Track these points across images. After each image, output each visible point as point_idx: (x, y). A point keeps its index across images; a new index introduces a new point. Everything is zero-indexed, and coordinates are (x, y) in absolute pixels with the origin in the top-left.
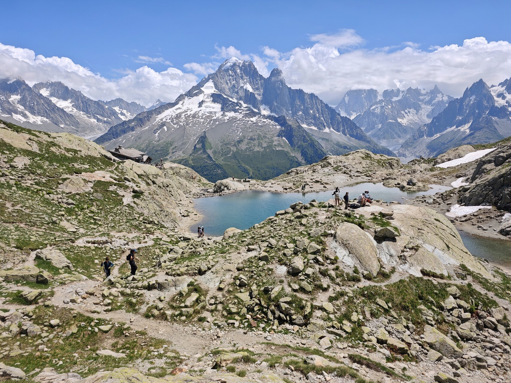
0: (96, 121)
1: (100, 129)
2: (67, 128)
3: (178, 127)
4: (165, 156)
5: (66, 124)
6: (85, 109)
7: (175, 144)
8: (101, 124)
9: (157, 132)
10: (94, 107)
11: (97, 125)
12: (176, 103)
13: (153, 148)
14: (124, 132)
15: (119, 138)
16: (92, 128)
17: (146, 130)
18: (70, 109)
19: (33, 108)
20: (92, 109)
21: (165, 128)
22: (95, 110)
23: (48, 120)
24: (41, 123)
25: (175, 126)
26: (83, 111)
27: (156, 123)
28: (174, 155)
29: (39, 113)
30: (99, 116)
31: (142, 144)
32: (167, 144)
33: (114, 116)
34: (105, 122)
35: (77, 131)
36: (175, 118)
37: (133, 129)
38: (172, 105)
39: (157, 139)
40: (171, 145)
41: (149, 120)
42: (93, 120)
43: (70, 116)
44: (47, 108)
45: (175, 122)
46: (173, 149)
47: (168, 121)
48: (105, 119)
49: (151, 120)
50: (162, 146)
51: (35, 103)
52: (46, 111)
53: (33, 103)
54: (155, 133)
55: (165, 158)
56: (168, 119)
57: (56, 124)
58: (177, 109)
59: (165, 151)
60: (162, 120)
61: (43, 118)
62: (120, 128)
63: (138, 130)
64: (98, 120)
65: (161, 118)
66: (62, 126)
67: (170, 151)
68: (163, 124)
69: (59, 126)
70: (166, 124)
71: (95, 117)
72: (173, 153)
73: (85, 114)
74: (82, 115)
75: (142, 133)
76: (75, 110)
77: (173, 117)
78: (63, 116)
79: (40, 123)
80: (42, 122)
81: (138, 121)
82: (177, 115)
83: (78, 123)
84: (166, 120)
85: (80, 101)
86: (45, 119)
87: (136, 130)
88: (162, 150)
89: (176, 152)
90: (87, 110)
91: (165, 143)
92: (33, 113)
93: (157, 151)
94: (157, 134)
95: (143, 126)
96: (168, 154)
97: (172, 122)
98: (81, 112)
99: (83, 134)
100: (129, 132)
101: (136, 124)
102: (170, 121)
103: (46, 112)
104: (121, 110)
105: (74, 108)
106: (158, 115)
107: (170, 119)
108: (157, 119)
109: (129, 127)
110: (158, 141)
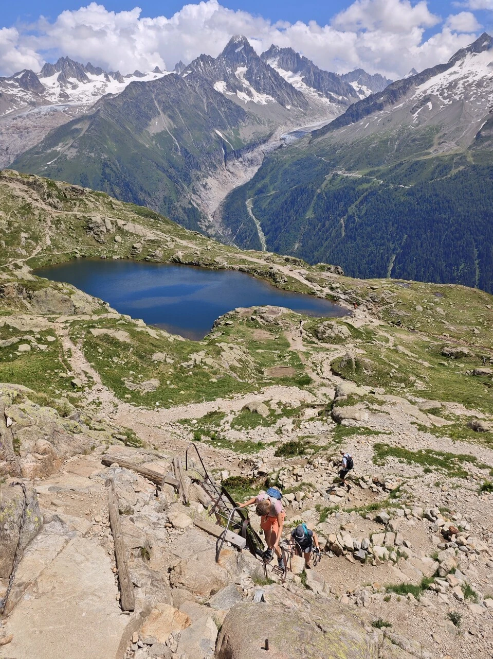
0: (328, 100)
1: (333, 113)
2: (294, 111)
3: (451, 102)
4: (427, 149)
5: (293, 105)
6: (317, 84)
7: (445, 130)
8: (334, 104)
9: (416, 111)
10: (329, 81)
11: (329, 107)
12: (450, 64)
13: (408, 136)
14: (368, 111)
15: (361, 120)
16: (323, 111)
17: (400, 109)
18: (299, 85)
19: (259, 84)
20: (325, 84)
21: (430, 105)
22: (329, 84)
23: (273, 99)
24: (266, 104)
25: (446, 101)
26: (314, 88)
27: (416, 97)
28: (441, 148)
29: (265, 89)
30: (332, 94)
31: (392, 130)
32: (432, 129)
33: (352, 94)
34: (339, 102)
35: (305, 114)
36: (446, 88)
37: (380, 107)
38: (442, 68)
39: (415, 121)
40: (437, 132)
41: (404, 93)
42: (325, 100)
43: (299, 93)
44: (273, 83)
45: (446, 95)
46: (440, 137)
47: (435, 93)
48: (340, 98)
49: (409, 93)
50: (423, 132)
51: (262, 76)
52: (272, 86)
53: (260, 77)
54: (413, 113)
55: (426, 151)
56: (435, 90)
57: (282, 105)
58: (451, 74)
59: (427, 141)
60: (425, 92)
61: (268, 96)
62: (363, 107)
63: (388, 110)
64: (332, 99)
65: (423, 90)
66: (288, 107)
67: (436, 141)
68: (427, 99)
69: (285, 108)
70: (431, 98)
71: (328, 96)
72: (440, 144)
73: (316, 92)
74: (311, 93)
75: (393, 113)
76: (305, 86)
77: (443, 87)
78: (291, 94)
79: (264, 103)
80: (267, 101)
81: (389, 94)
82: (451, 83)
83: (307, 104)
84: (432, 92)
85: (312, 73)
86: (271, 98)
87: (385, 108)
88: (421, 139)
89: (445, 142)
90: (319, 87)
91: (428, 129)
92: (258, 90)
93: (414, 140)
94: (416, 115)
95: (396, 103)
96: (431, 146)
97: (441, 94)
98: (312, 89)
99: (311, 118)
100: (375, 112)
101: (385, 99)
102: (438, 93)
103: (273, 88)
104: (360, 86)
105: (303, 83)
106: (419, 85)
107: (438, 90)
108: (418, 92)
109: (375, 104)
110: (417, 125)
